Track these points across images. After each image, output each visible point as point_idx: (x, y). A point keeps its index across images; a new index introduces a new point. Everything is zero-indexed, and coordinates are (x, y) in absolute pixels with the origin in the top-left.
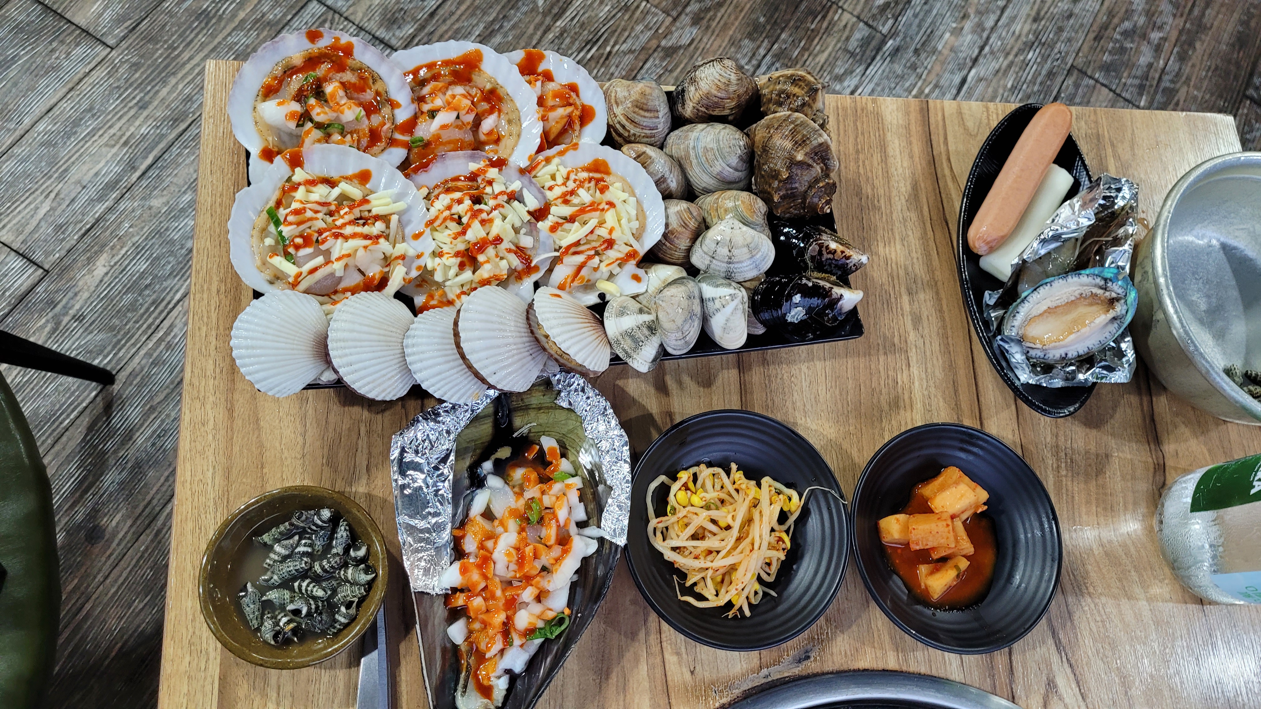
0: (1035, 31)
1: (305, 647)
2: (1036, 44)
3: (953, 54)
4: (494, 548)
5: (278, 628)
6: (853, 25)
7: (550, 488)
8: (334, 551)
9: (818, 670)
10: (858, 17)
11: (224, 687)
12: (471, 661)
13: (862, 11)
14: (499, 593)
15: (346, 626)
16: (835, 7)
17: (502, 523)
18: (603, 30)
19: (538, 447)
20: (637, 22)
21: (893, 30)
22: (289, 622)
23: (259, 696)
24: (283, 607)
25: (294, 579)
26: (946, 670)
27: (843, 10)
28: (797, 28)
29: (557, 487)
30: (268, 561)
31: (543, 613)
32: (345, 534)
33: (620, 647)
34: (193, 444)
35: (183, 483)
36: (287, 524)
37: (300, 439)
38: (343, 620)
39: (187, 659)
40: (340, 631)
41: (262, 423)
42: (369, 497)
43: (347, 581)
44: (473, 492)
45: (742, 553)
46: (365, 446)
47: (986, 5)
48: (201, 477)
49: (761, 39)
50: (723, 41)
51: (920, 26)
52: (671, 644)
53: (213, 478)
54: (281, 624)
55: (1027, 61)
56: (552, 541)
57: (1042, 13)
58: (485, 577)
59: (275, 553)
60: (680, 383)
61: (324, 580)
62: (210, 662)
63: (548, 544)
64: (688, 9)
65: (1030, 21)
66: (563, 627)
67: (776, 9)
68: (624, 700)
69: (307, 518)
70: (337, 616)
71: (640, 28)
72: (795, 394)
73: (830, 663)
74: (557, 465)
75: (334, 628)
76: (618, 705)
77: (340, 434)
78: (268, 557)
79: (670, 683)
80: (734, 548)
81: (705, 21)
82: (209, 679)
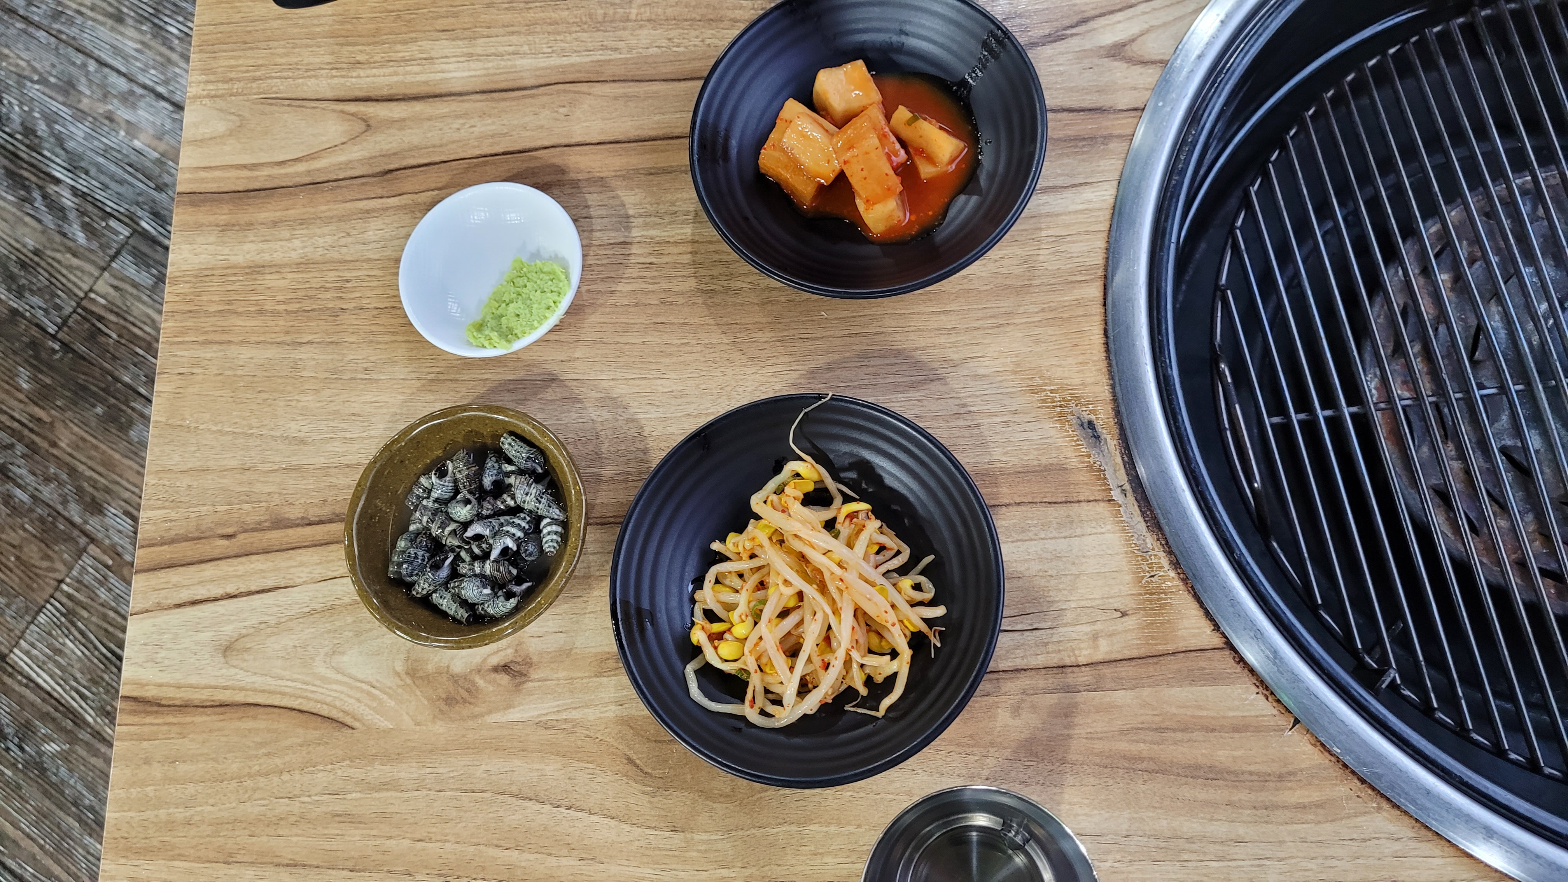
0: (137, 21)
2: (156, 21)
3: (167, 137)
6: (115, 277)
9: (1109, 407)
10: (104, 269)
13: (93, 262)
16: (85, 303)
18: (104, 651)
20: (94, 597)
21: (127, 220)
26: (1099, 210)
27: (91, 290)
28: (114, 358)
47: (94, 88)
49: (129, 411)
50: (130, 468)
51: (121, 182)
55: (182, 35)
57: (110, 10)
64: (77, 520)
65: (121, 28)
67: (84, 388)
68: (1174, 730)
71: (103, 594)
73: (1098, 389)
79: (1143, 652)
81: (95, 493)
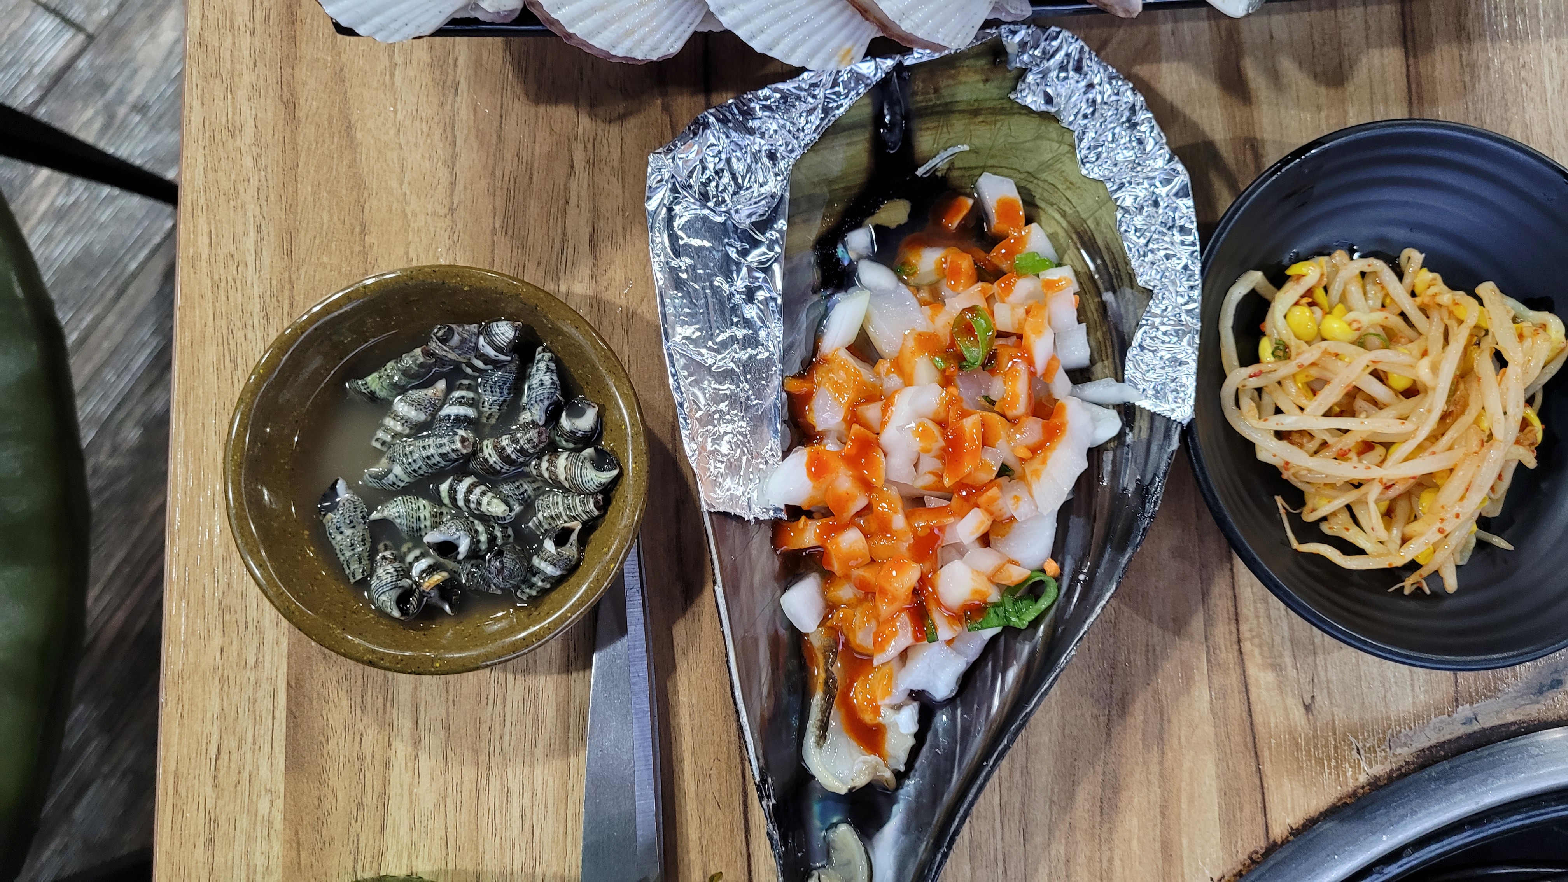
1: (467, 627)
4: (884, 424)
5: (406, 582)
7: (1008, 289)
8: (526, 417)
11: (298, 705)
12: (833, 669)
14: (899, 521)
15: (557, 582)
17: (898, 366)
19: (970, 202)
22: (430, 570)
23: (375, 726)
24: (416, 536)
25: (439, 475)
29: (1023, 287)
30: (380, 434)
31: (999, 569)
32: (547, 380)
33: (1150, 650)
34: (210, 175)
35: (195, 260)
36: (418, 351)
37: (443, 174)
38: (550, 570)
39: (217, 640)
40: (544, 592)
41: (359, 135)
42: (597, 303)
43: (557, 484)
44: (829, 297)
45: (1450, 448)
46: (584, 193)
48: (232, 248)
52: (1260, 646)
53: (258, 253)
54: (415, 573)
56: (1021, 407)
58: (867, 486)
59: (395, 417)
60: (1275, 76)
61: (506, 480)
62: (267, 649)
63: (1010, 413)
66: (1043, 604)
68: (1161, 763)
69: (463, 341)
70: (536, 561)
72: (1530, 108)
74: (1020, 240)
75: (532, 586)
76: (1148, 772)
77: (530, 166)
78: (381, 425)
79: (1260, 729)
80: (1435, 437)
82: (266, 687)
